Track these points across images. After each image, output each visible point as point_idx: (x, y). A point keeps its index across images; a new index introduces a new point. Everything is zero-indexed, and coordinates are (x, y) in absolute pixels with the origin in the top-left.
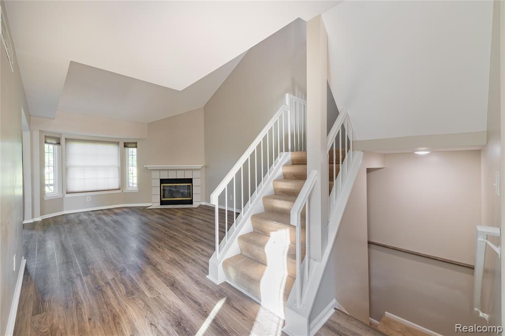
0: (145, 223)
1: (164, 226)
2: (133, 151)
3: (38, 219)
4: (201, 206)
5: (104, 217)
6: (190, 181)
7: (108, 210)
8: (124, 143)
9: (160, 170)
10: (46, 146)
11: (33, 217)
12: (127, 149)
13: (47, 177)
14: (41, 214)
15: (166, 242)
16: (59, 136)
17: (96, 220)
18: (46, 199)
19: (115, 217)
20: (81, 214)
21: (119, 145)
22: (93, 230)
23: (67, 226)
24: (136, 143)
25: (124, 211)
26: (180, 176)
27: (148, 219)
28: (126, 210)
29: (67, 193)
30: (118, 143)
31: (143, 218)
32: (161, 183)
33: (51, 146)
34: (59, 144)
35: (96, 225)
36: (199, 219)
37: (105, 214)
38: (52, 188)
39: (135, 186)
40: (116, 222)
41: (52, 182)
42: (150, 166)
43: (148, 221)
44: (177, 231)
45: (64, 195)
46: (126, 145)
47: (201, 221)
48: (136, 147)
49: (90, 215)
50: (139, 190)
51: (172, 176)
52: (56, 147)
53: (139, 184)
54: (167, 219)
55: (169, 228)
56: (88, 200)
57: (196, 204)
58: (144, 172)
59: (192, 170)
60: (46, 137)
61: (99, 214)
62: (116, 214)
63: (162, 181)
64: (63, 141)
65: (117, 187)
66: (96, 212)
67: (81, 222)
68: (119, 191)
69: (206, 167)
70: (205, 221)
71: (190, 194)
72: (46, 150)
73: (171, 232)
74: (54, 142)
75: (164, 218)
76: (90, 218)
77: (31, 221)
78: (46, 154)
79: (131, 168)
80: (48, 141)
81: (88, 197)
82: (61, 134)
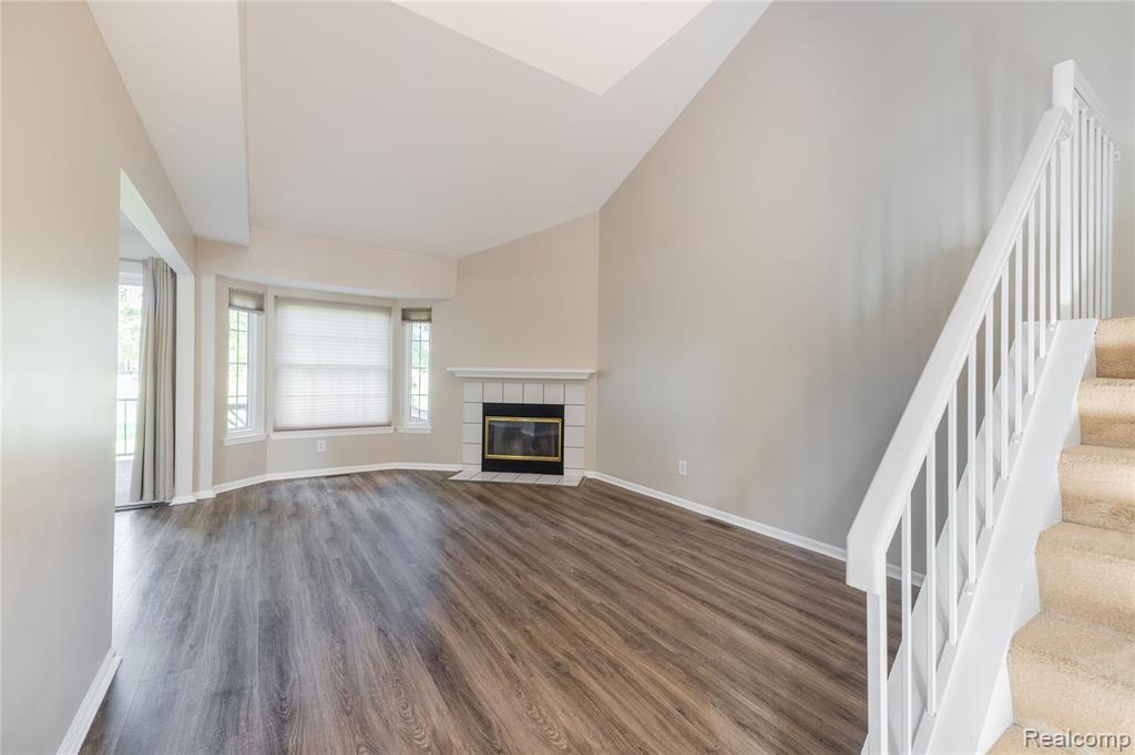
0: (454, 534)
1: (508, 551)
2: (420, 332)
3: (208, 494)
4: (587, 484)
5: (351, 497)
6: (557, 411)
7: (364, 475)
8: (403, 310)
9: (484, 380)
10: (233, 313)
11: (195, 488)
12: (408, 325)
13: (231, 391)
14: (216, 481)
15: (529, 628)
16: (260, 292)
17: (334, 506)
18: (227, 444)
19: (377, 501)
20: (302, 482)
21: (390, 315)
22: (323, 544)
23: (264, 522)
24: (430, 310)
25: (400, 484)
26: (533, 396)
27: (458, 515)
28: (401, 478)
29: (276, 430)
30: (388, 310)
31: (445, 511)
32: (485, 414)
33: (244, 316)
34: (260, 309)
35: (332, 525)
36: (599, 531)
37: (355, 488)
38: (242, 414)
39: (425, 417)
40: (380, 519)
41: (243, 401)
42: (462, 369)
43: (461, 524)
44: (550, 576)
45: (268, 435)
46: (406, 316)
47: (608, 541)
48: (430, 320)
49: (321, 487)
50: (432, 431)
51: (513, 396)
52: (255, 316)
53: (433, 412)
54: (509, 522)
55: (522, 559)
56: (319, 450)
57: (571, 476)
58: (447, 383)
59: (564, 382)
60: (231, 291)
61: (342, 487)
62: (380, 490)
63: (490, 409)
64: (269, 303)
65: (384, 420)
66: (336, 479)
67: (298, 512)
68: (389, 430)
69: (600, 374)
70: (623, 543)
71: (557, 446)
72: (233, 325)
73: (534, 579)
74: (251, 304)
75: (501, 516)
76: (319, 501)
77: (191, 499)
78: (231, 332)
79: (415, 373)
80: (237, 301)
81: (319, 442)
82: (266, 286)
